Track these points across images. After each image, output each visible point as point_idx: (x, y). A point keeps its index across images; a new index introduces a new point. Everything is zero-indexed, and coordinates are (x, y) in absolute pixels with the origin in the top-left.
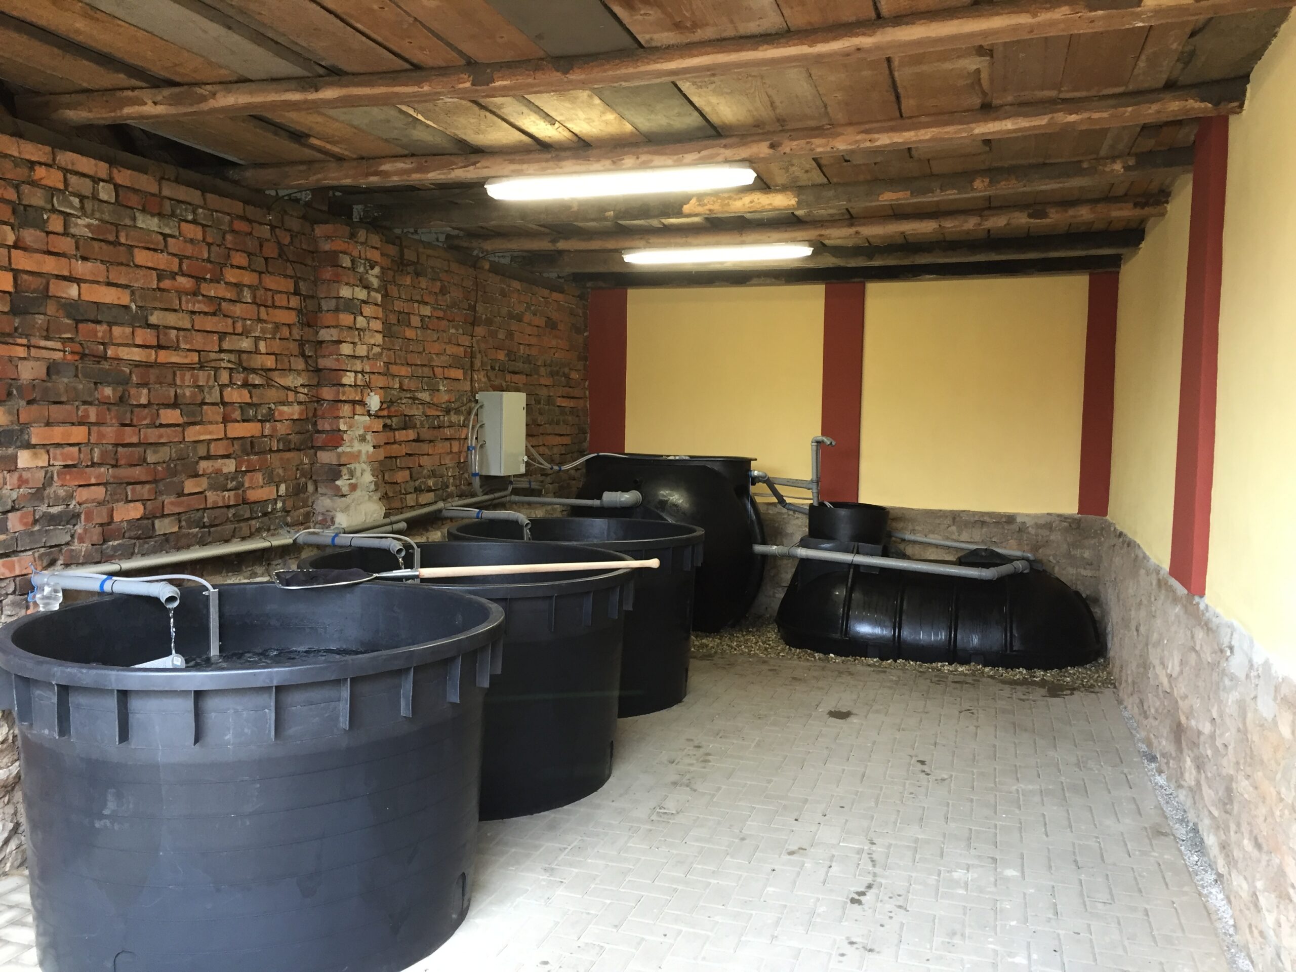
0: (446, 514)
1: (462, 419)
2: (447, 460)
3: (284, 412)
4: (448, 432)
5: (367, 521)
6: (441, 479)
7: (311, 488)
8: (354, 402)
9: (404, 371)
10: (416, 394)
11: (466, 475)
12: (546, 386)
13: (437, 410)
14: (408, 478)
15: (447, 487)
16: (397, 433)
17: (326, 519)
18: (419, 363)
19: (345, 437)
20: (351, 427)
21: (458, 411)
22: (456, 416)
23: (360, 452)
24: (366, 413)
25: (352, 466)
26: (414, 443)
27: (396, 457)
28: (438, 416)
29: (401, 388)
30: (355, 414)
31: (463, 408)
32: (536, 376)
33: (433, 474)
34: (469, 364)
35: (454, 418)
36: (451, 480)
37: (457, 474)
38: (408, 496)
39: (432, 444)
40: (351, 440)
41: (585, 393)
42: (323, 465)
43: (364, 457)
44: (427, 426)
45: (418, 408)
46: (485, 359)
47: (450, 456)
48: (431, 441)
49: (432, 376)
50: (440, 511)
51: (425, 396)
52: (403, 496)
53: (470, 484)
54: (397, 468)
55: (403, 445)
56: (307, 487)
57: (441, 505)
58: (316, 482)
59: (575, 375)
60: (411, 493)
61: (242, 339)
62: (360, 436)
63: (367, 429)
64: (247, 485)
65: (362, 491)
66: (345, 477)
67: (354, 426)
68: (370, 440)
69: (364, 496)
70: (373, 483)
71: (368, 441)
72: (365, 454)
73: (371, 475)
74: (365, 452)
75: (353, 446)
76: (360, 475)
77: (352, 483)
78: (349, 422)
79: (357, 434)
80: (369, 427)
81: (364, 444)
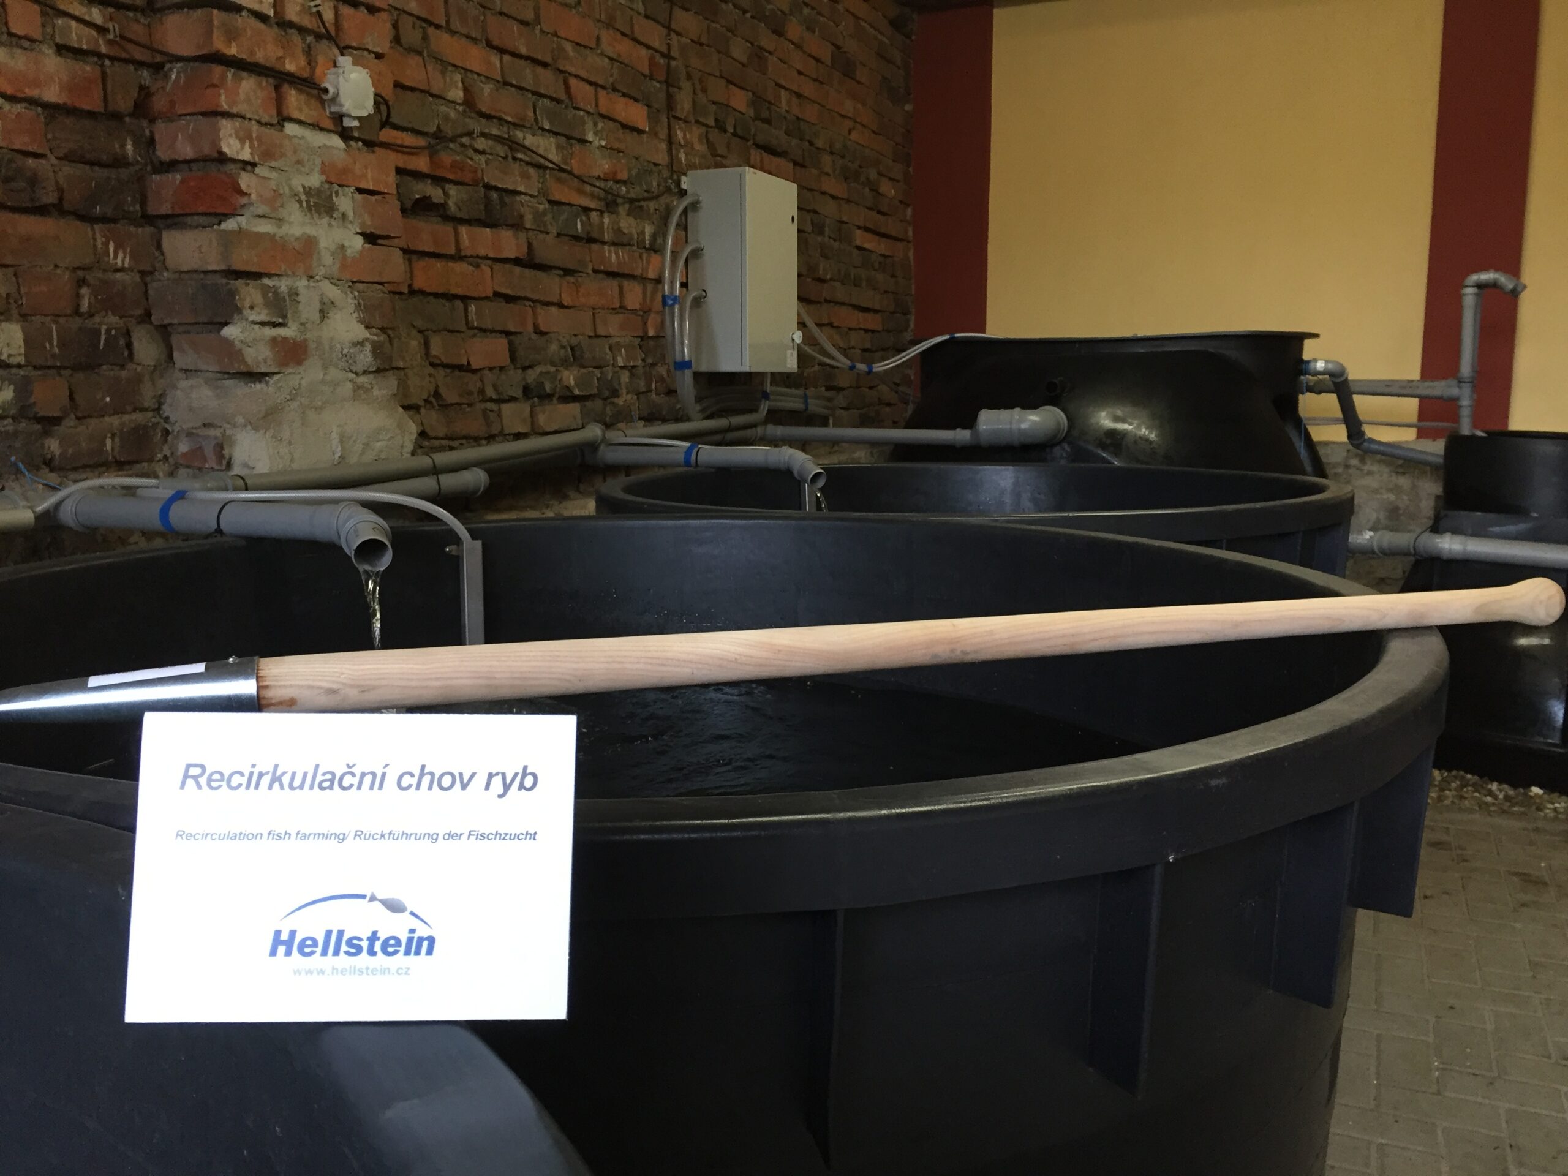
0: (610, 455)
1: (649, 230)
2: (612, 326)
4: (613, 257)
5: (353, 459)
6: (597, 372)
7: (146, 350)
8: (279, 78)
9: (476, 58)
10: (519, 134)
11: (662, 370)
12: (833, 197)
13: (580, 192)
14: (504, 359)
15: (615, 393)
16: (463, 230)
17: (200, 448)
18: (523, 50)
19: (245, 181)
20: (268, 154)
21: (636, 207)
22: (631, 220)
23: (310, 244)
24: (328, 124)
25: (283, 285)
26: (518, 270)
27: (464, 299)
28: (587, 210)
29: (469, 102)
30: (283, 118)
31: (652, 205)
32: (815, 171)
33: (575, 356)
34: (662, 96)
35: (628, 224)
36: (625, 377)
37: (639, 363)
38: (506, 408)
39: (571, 279)
40: (275, 199)
41: (906, 231)
42: (182, 274)
43: (327, 261)
44: (554, 231)
45: (525, 176)
46: (702, 98)
47: (619, 318)
48: (568, 272)
49: (562, 96)
50: (592, 446)
51: (547, 147)
52: (489, 405)
53: (671, 392)
54: (470, 327)
55: (487, 270)
56: (129, 346)
57: (594, 431)
58: (164, 332)
59: (888, 189)
60: (512, 399)
62: (308, 192)
63: (336, 178)
65: (325, 367)
66: (254, 316)
67: (283, 155)
68: (350, 215)
69: (336, 384)
70: (368, 347)
71: (344, 216)
72: (333, 254)
73: (361, 322)
74: (333, 247)
75: (280, 221)
76: (317, 316)
77: (285, 340)
78: (259, 138)
79: (298, 182)
80: (345, 171)
81: (325, 220)
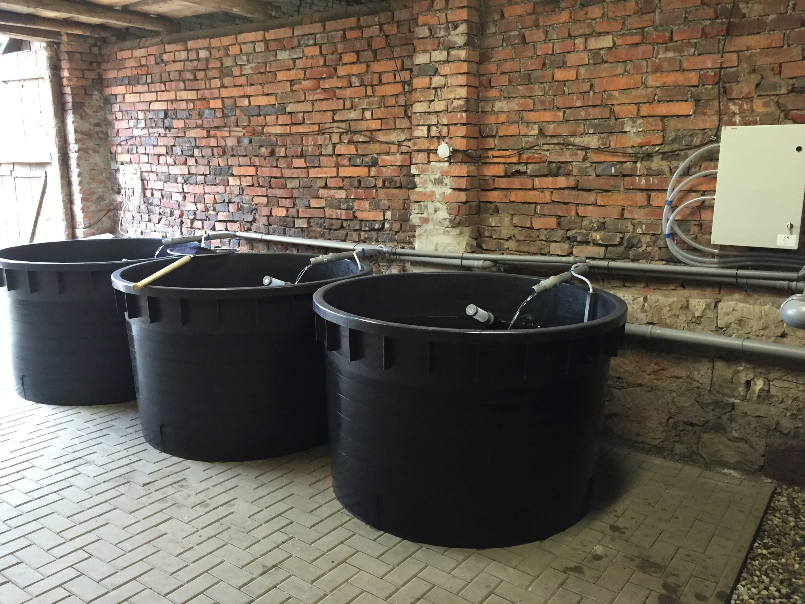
2: (638, 214)
3: (387, 160)
6: (621, 235)
8: (429, 151)
10: (572, 139)
14: (554, 226)
15: (634, 245)
16: (537, 180)
19: (416, 179)
20: (423, 171)
21: (670, 155)
22: (664, 162)
23: (433, 193)
24: (443, 160)
25: (424, 204)
27: (535, 204)
28: (621, 163)
30: (429, 162)
33: (602, 226)
34: (715, 91)
35: (659, 165)
36: (646, 238)
38: (553, 245)
39: (606, 194)
40: (425, 183)
43: (438, 197)
44: (594, 174)
45: (573, 155)
47: (647, 210)
48: (602, 191)
49: (607, 116)
51: (593, 141)
52: (543, 242)
54: (537, 214)
55: (548, 193)
60: (555, 241)
61: (350, 113)
62: (435, 179)
63: (445, 174)
64: (356, 208)
65: (434, 225)
66: (415, 212)
67: (428, 171)
68: (448, 183)
69: (437, 230)
70: (448, 220)
71: (446, 184)
72: (440, 195)
73: (448, 213)
74: (440, 193)
75: (426, 188)
76: (433, 212)
77: (423, 217)
78: (422, 168)
79: (432, 177)
80: (447, 172)
81: (439, 186)
